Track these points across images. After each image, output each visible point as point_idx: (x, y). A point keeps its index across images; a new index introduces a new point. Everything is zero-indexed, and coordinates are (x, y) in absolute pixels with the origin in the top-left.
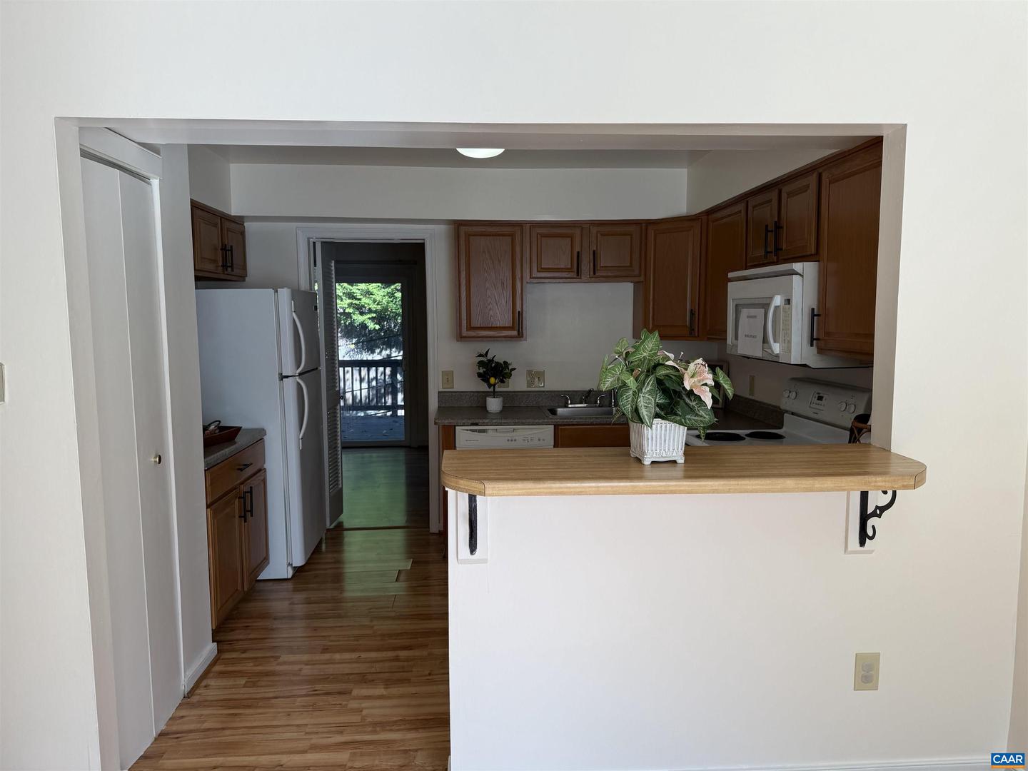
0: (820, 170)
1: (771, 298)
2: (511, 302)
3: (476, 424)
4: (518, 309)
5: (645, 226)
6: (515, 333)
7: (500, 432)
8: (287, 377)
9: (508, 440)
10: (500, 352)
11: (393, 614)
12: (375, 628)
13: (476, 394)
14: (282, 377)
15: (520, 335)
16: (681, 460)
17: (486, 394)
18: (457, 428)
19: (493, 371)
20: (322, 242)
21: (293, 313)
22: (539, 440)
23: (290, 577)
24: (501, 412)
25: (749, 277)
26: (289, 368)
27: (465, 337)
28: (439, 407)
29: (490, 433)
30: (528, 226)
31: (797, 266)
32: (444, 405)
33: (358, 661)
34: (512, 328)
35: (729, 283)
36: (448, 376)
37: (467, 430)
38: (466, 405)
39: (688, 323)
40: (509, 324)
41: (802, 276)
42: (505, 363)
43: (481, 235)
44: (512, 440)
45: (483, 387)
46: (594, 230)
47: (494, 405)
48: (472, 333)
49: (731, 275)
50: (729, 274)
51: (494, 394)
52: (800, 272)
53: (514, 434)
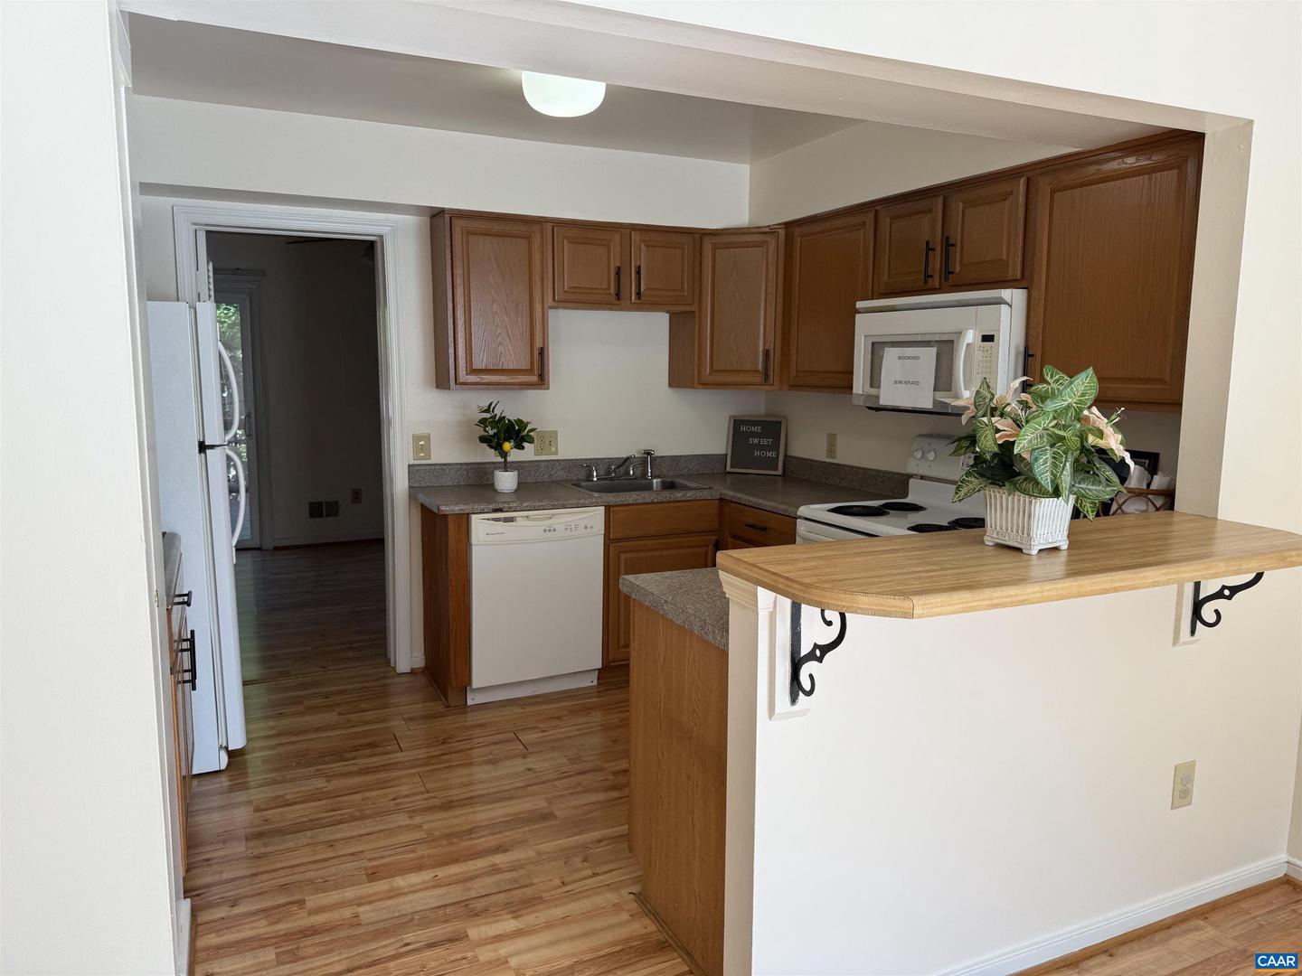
0: (1029, 174)
1: (959, 334)
2: (528, 333)
3: (501, 510)
4: (538, 344)
5: (697, 236)
6: (534, 378)
7: (532, 520)
8: (212, 447)
9: (545, 531)
10: (512, 407)
11: (437, 802)
12: (426, 827)
13: (465, 467)
14: (203, 447)
15: (542, 381)
16: (1064, 546)
17: (495, 466)
18: (473, 517)
19: (504, 433)
20: (207, 232)
21: (219, 343)
22: (586, 528)
23: (223, 767)
24: (516, 490)
25: (898, 307)
26: (214, 435)
27: (465, 384)
28: (410, 487)
29: (520, 522)
30: (549, 226)
31: (1006, 294)
32: (417, 485)
33: (437, 883)
34: (529, 371)
35: (857, 316)
36: (422, 443)
37: (489, 520)
38: (450, 483)
39: (760, 367)
40: (525, 365)
41: (1011, 306)
42: (520, 422)
43: (485, 235)
44: (550, 530)
45: (491, 456)
46: (636, 237)
47: (506, 481)
48: (472, 378)
49: (860, 305)
50: (858, 303)
51: (506, 466)
52: (1009, 301)
53: (551, 521)
